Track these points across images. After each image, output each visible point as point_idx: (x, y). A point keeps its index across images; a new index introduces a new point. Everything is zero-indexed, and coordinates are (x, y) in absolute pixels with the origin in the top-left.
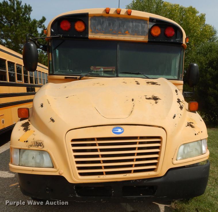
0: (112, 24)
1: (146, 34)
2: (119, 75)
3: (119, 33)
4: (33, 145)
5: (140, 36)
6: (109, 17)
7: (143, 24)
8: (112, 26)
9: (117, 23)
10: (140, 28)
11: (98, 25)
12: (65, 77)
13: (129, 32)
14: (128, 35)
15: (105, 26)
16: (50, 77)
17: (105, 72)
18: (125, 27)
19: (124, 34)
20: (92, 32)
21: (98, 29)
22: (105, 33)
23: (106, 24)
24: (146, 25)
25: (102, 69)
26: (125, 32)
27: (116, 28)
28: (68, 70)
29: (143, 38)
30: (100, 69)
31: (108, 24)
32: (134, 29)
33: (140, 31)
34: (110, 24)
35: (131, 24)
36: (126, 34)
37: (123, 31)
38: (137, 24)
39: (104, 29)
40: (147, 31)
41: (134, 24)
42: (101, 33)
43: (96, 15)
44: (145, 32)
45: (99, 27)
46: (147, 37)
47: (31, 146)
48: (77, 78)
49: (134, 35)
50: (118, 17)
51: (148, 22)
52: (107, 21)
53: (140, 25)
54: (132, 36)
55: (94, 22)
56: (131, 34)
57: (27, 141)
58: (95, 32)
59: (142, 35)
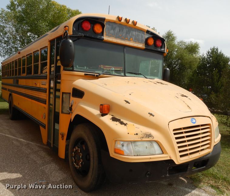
0: (121, 31)
1: (144, 42)
2: (127, 75)
3: (126, 39)
4: (144, 137)
5: (140, 44)
6: (120, 24)
7: (142, 34)
8: (121, 32)
9: (125, 30)
10: (140, 37)
11: (111, 30)
12: (85, 74)
13: (133, 39)
14: (132, 42)
15: (116, 31)
16: (70, 72)
17: (116, 71)
18: (130, 34)
19: (129, 40)
20: (107, 35)
21: (111, 33)
22: (117, 37)
23: (117, 29)
24: (144, 35)
25: (113, 69)
26: (130, 38)
27: (124, 35)
28: (85, 68)
29: (141, 46)
30: (111, 68)
31: (118, 30)
32: (136, 37)
33: (140, 39)
34: (120, 31)
35: (134, 33)
36: (130, 40)
37: (129, 37)
38: (138, 33)
39: (115, 34)
40: (144, 40)
41: (136, 33)
42: (113, 37)
43: (111, 21)
44: (143, 40)
45: (112, 31)
46: (144, 45)
47: (142, 138)
48: (95, 75)
49: (136, 42)
50: (126, 26)
51: (145, 33)
52: (118, 27)
53: (140, 34)
54: (134, 42)
55: (109, 26)
56: (134, 41)
57: (137, 134)
58: (109, 35)
59: (141, 43)
